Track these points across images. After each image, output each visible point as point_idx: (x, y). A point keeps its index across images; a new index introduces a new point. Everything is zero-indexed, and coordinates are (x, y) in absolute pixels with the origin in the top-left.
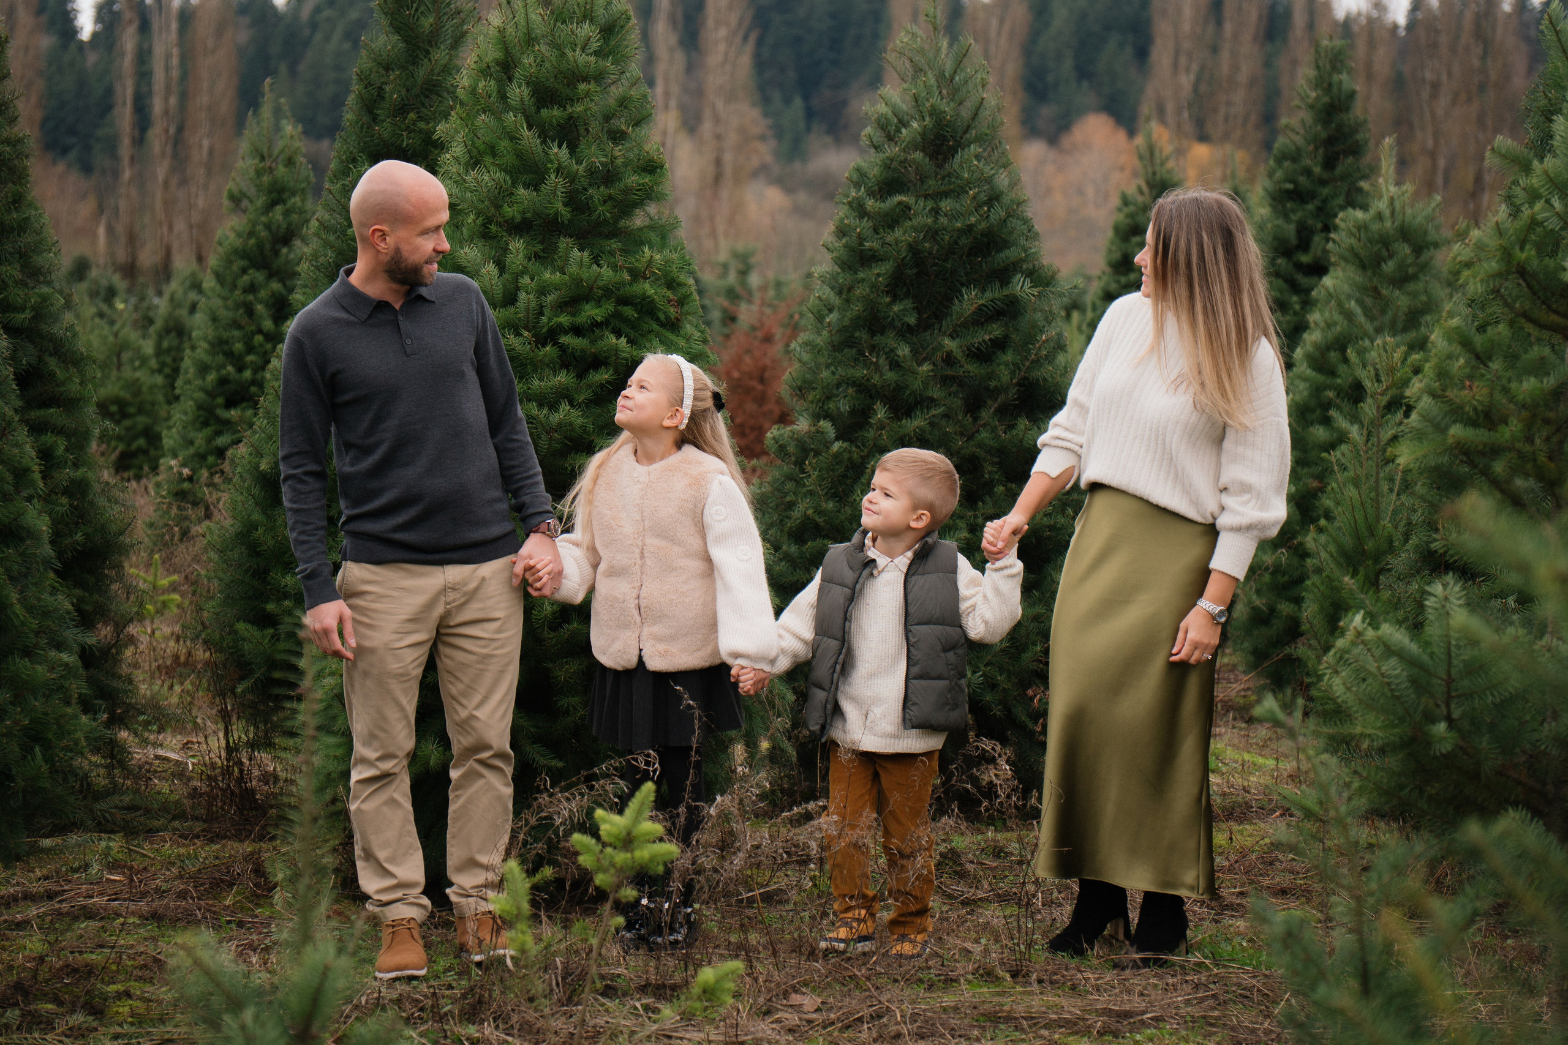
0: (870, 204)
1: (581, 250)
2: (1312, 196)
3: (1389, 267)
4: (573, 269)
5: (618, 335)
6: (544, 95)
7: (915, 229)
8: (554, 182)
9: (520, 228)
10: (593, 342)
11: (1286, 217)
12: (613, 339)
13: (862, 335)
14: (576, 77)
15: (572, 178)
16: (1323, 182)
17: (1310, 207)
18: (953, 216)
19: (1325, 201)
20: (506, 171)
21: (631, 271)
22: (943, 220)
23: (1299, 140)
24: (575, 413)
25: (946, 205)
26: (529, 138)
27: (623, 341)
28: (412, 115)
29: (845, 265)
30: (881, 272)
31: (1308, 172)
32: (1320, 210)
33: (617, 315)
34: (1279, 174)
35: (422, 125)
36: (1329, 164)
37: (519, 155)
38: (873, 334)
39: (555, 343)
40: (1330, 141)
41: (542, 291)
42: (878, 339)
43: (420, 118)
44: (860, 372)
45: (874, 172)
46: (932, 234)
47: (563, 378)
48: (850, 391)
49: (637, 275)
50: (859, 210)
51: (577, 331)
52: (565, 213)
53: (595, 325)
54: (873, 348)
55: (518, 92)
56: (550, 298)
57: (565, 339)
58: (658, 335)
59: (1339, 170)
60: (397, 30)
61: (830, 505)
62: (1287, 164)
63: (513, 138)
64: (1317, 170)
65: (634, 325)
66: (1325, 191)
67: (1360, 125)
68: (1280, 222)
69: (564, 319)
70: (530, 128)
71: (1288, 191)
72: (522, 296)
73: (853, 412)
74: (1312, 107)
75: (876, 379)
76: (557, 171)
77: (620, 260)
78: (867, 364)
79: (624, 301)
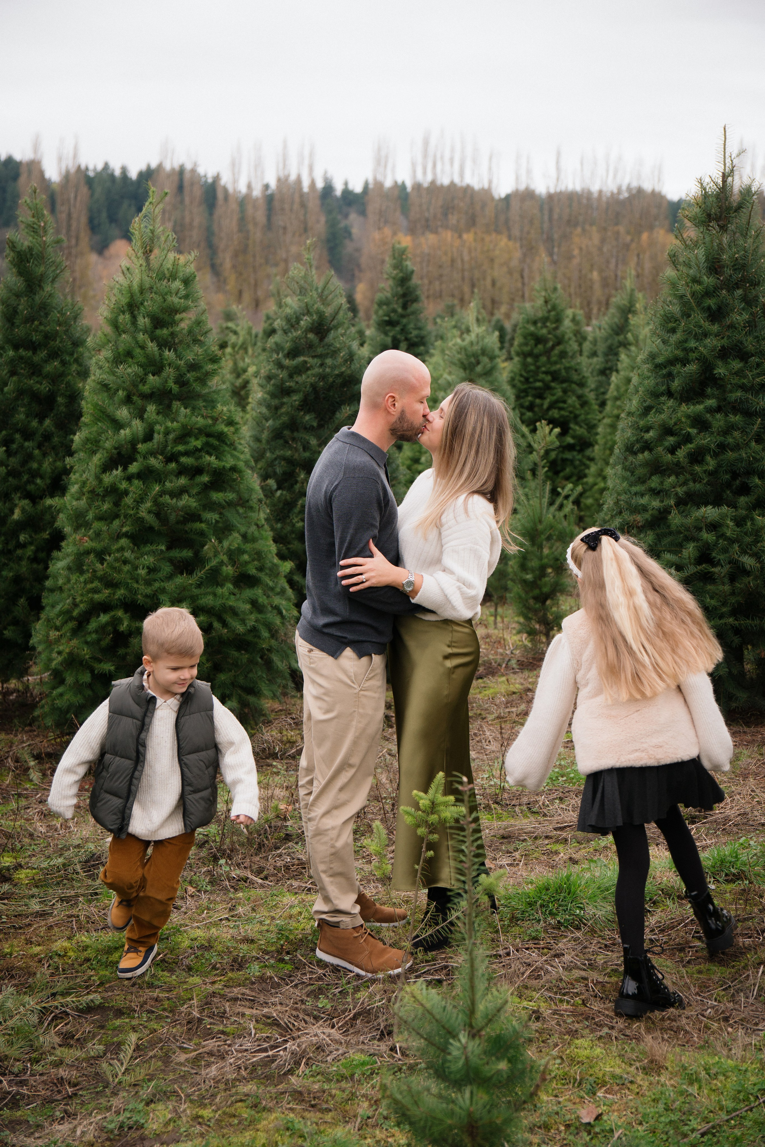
0: (287, 362)
1: (186, 408)
2: (397, 323)
3: (479, 369)
4: (181, 419)
5: (211, 455)
6: (158, 322)
7: (314, 375)
8: (169, 372)
9: (149, 397)
10: (197, 459)
11: (386, 334)
12: (208, 458)
13: (286, 433)
14: (174, 311)
15: (177, 368)
16: (403, 316)
17: (398, 328)
18: (333, 367)
19: (405, 326)
20: (141, 366)
21: (212, 418)
22: (328, 370)
23: (389, 295)
24: (192, 500)
25: (329, 361)
26: (152, 347)
27: (213, 458)
28: (36, 323)
29: (273, 395)
30: (296, 398)
31: (394, 311)
32: (402, 330)
33: (207, 444)
34: (381, 312)
35: (42, 328)
36: (405, 307)
37: (147, 356)
38: (292, 431)
39: (177, 462)
40: (404, 295)
41: (167, 433)
42: (296, 434)
43: (41, 324)
44: (289, 453)
45: (288, 345)
46: (323, 377)
47: (183, 481)
48: (283, 463)
49: (215, 420)
50: (280, 365)
51: (187, 454)
52: (175, 388)
53: (197, 450)
54: (294, 439)
55: (143, 321)
56: (171, 436)
57: (183, 460)
58: (229, 453)
59: (409, 310)
60: (20, 273)
61: (279, 526)
62: (385, 307)
63: (143, 347)
64: (400, 310)
65: (215, 448)
66: (404, 321)
67: (417, 286)
68: (382, 336)
69: (181, 448)
70: (152, 341)
71: (386, 321)
72: (156, 436)
73: (284, 473)
74: (394, 278)
75: (296, 456)
76: (170, 365)
77: (204, 412)
78: (291, 448)
79: (208, 435)
